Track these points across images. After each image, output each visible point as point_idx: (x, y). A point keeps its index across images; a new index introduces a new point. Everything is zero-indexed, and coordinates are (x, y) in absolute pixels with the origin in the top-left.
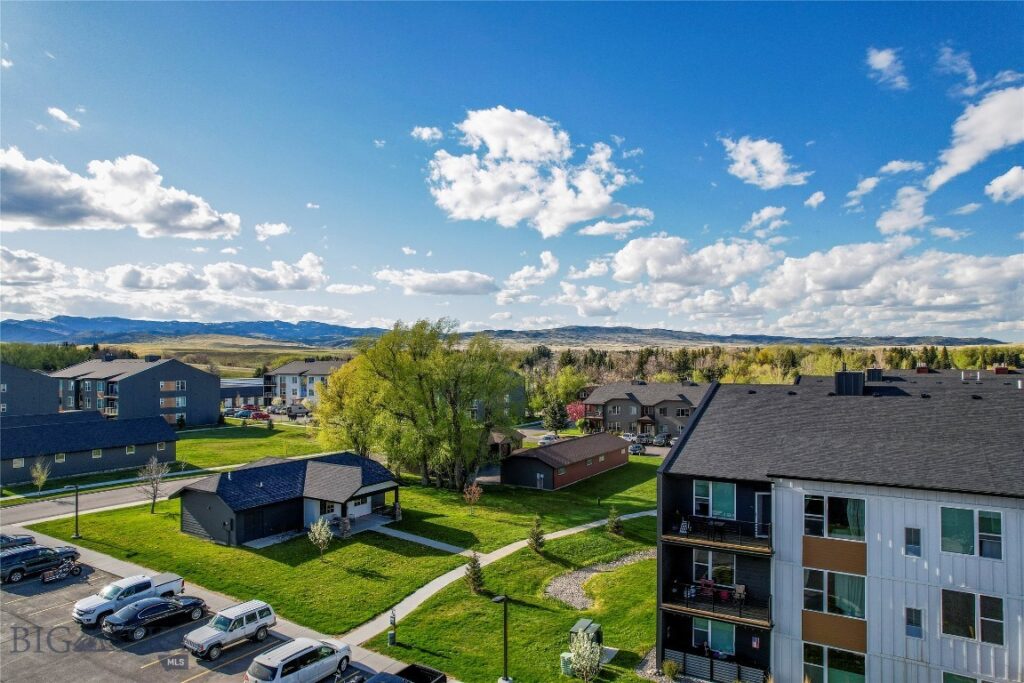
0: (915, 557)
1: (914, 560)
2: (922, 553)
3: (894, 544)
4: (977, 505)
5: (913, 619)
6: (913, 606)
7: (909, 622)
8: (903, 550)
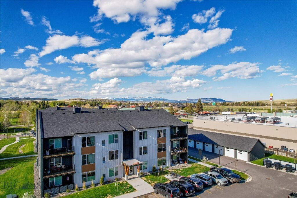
2: (105, 145)
3: (100, 145)
4: (114, 133)
5: (104, 159)
6: (104, 157)
7: (103, 160)
8: (102, 146)
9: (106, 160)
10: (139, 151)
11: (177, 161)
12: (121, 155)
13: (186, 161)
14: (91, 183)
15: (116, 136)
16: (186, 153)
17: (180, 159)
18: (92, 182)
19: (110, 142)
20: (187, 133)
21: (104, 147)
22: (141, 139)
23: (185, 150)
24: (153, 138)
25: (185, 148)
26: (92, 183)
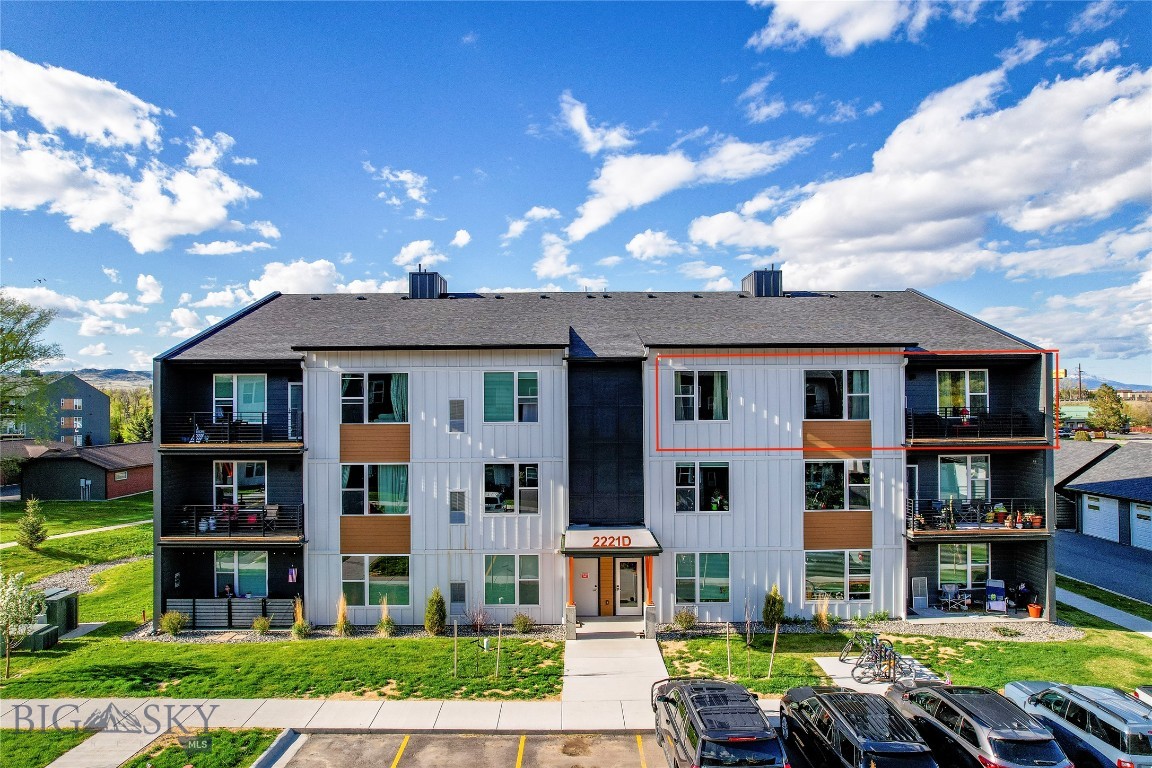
0: (460, 433)
1: (458, 437)
2: (466, 429)
3: (440, 421)
4: (517, 366)
5: (457, 503)
6: (457, 489)
7: (453, 508)
8: (447, 427)
9: (468, 512)
10: (672, 487)
11: (968, 592)
12: (555, 494)
13: (1041, 602)
14: (379, 612)
15: (529, 384)
16: (1037, 545)
17: (991, 583)
18: (385, 610)
19: (494, 412)
20: (1042, 406)
21: (458, 435)
22: (684, 412)
23: (1027, 525)
24: (769, 420)
25: (1023, 512)
26: (384, 616)
